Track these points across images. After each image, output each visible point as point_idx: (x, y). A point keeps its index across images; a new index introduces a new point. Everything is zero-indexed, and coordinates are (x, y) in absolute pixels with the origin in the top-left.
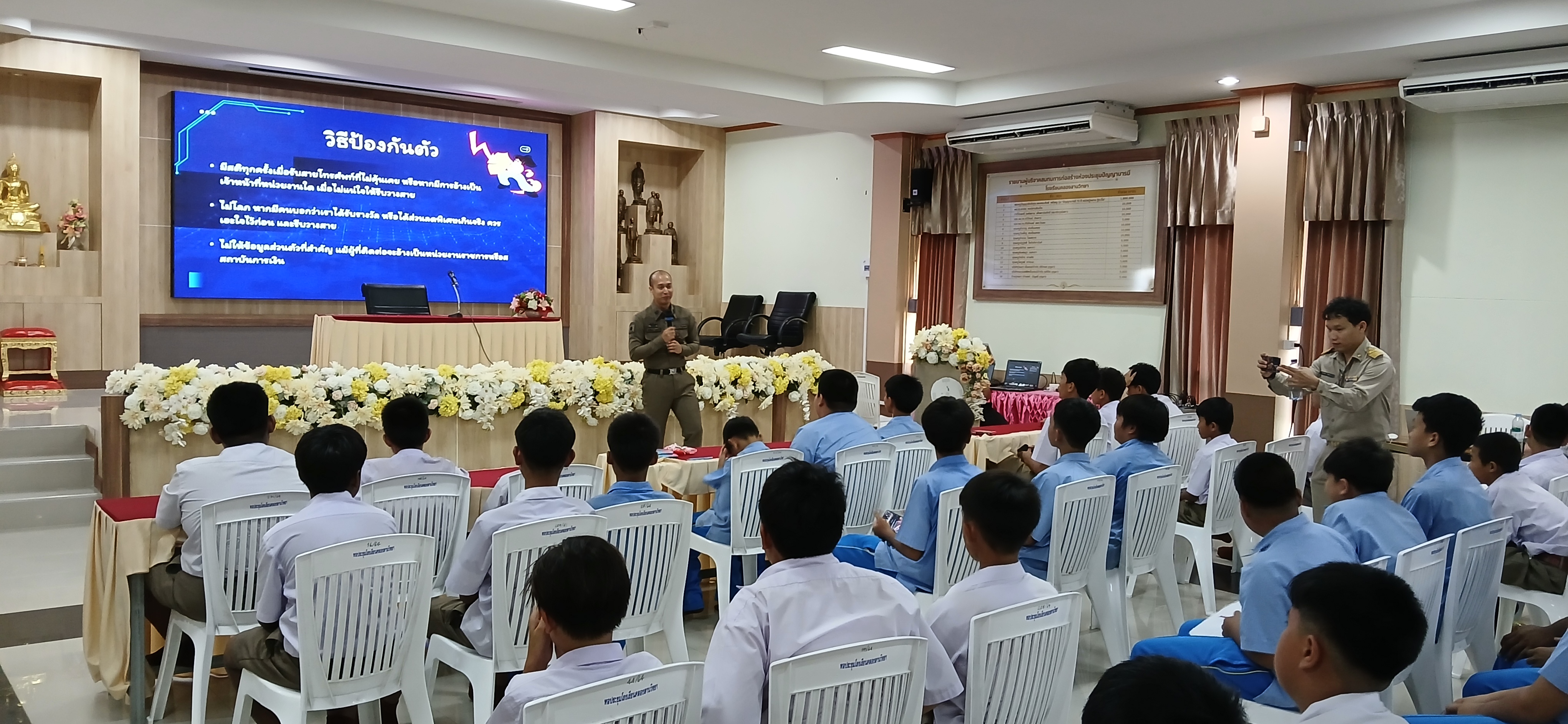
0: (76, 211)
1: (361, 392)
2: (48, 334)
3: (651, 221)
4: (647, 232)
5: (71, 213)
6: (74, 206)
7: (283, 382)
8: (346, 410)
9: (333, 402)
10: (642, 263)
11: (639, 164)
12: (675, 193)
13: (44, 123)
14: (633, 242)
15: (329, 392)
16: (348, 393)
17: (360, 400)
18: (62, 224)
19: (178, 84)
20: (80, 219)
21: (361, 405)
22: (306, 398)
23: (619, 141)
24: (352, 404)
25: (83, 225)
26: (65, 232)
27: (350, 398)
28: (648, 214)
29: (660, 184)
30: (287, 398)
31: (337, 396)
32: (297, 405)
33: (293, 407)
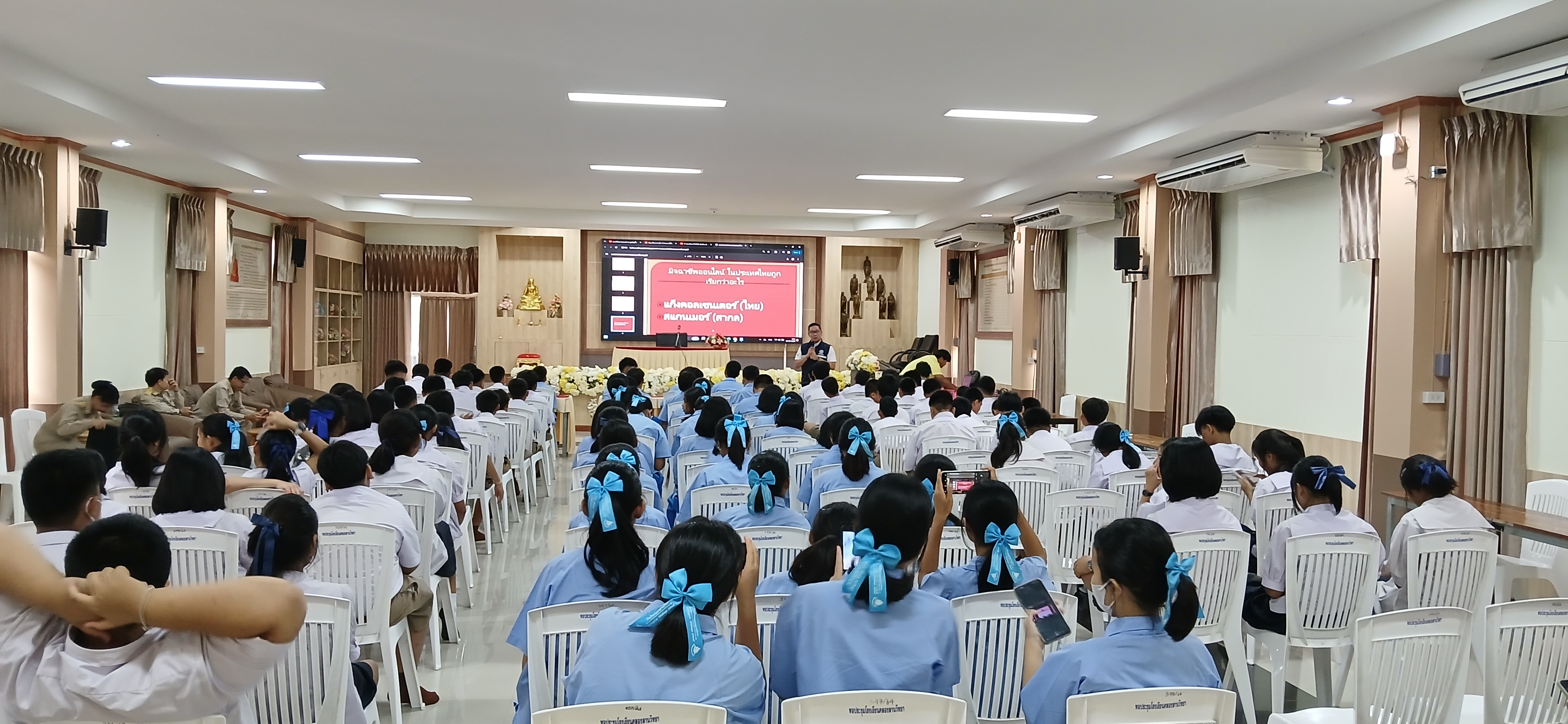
0: (556, 300)
1: (600, 379)
2: (538, 357)
3: (870, 292)
4: (867, 299)
5: (554, 300)
6: (556, 296)
7: (571, 373)
8: (595, 386)
9: (588, 382)
10: (861, 318)
11: (867, 257)
12: (895, 273)
13: (546, 258)
14: (857, 307)
15: (588, 378)
16: (595, 379)
17: (600, 382)
18: (551, 306)
19: (605, 235)
20: (558, 303)
21: (600, 384)
22: (577, 380)
23: (842, 246)
24: (597, 383)
25: (558, 306)
26: (551, 309)
27: (597, 381)
28: (868, 287)
29: (884, 269)
30: (571, 380)
31: (591, 380)
32: (575, 384)
33: (573, 384)
